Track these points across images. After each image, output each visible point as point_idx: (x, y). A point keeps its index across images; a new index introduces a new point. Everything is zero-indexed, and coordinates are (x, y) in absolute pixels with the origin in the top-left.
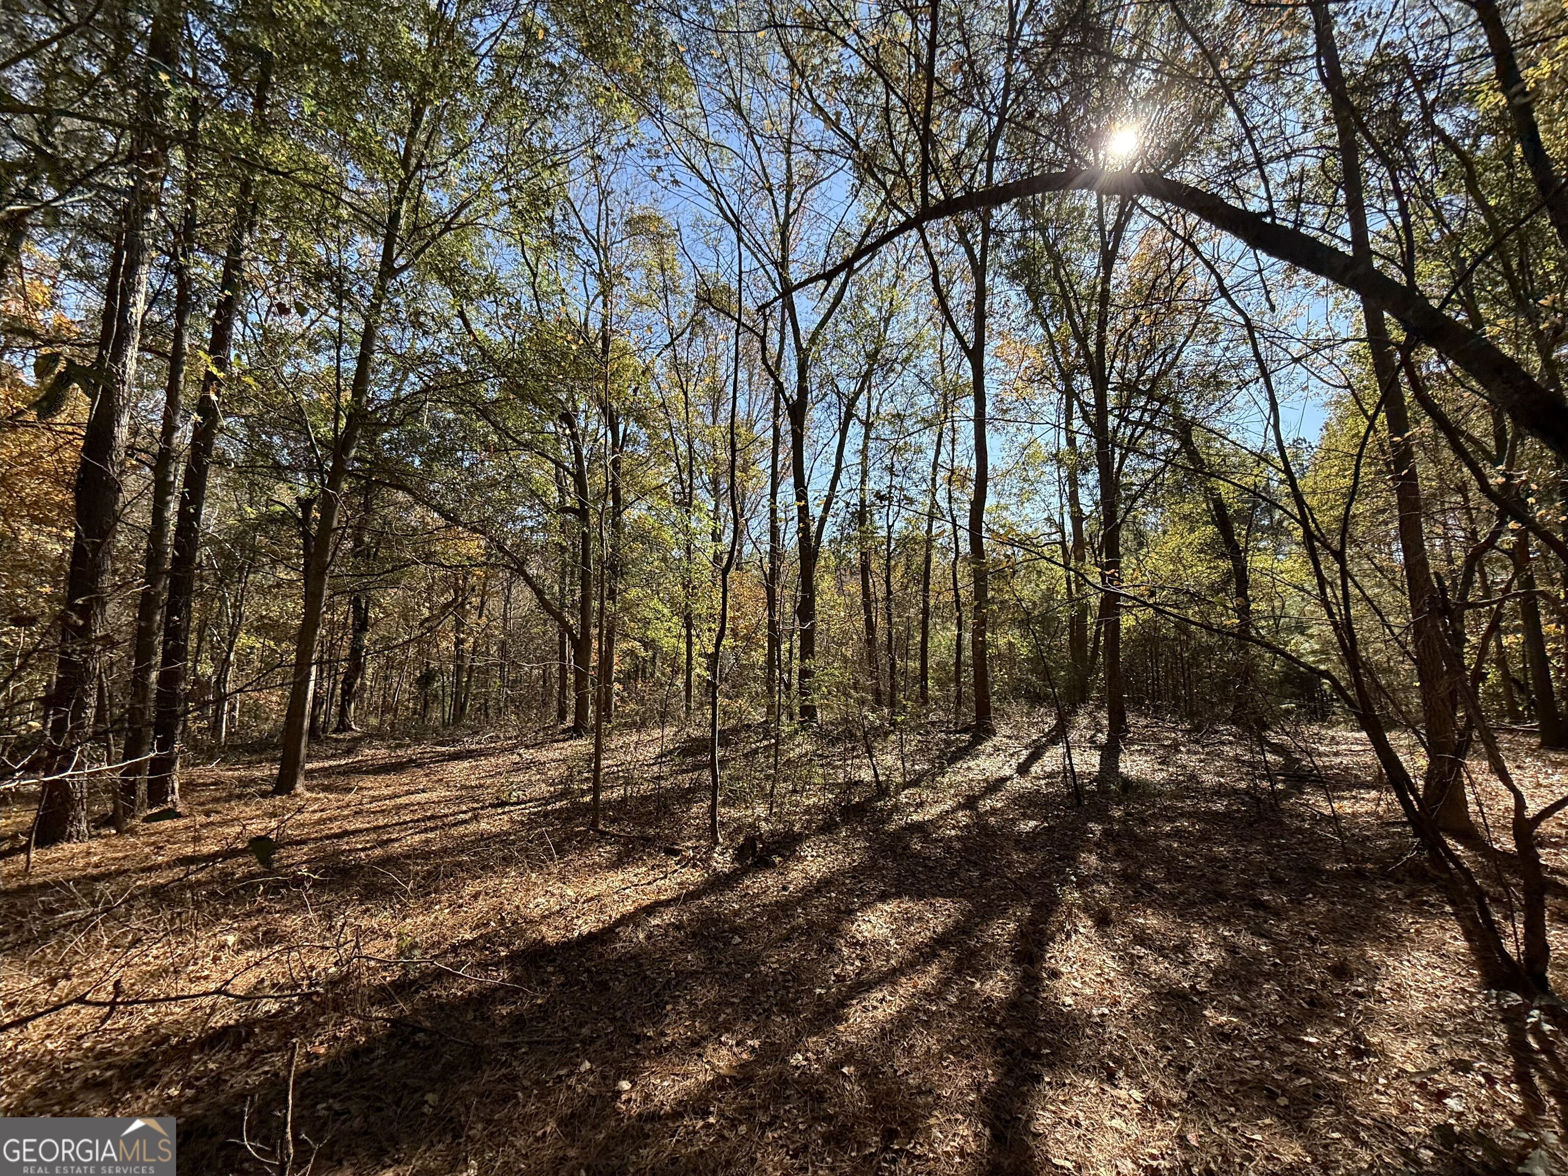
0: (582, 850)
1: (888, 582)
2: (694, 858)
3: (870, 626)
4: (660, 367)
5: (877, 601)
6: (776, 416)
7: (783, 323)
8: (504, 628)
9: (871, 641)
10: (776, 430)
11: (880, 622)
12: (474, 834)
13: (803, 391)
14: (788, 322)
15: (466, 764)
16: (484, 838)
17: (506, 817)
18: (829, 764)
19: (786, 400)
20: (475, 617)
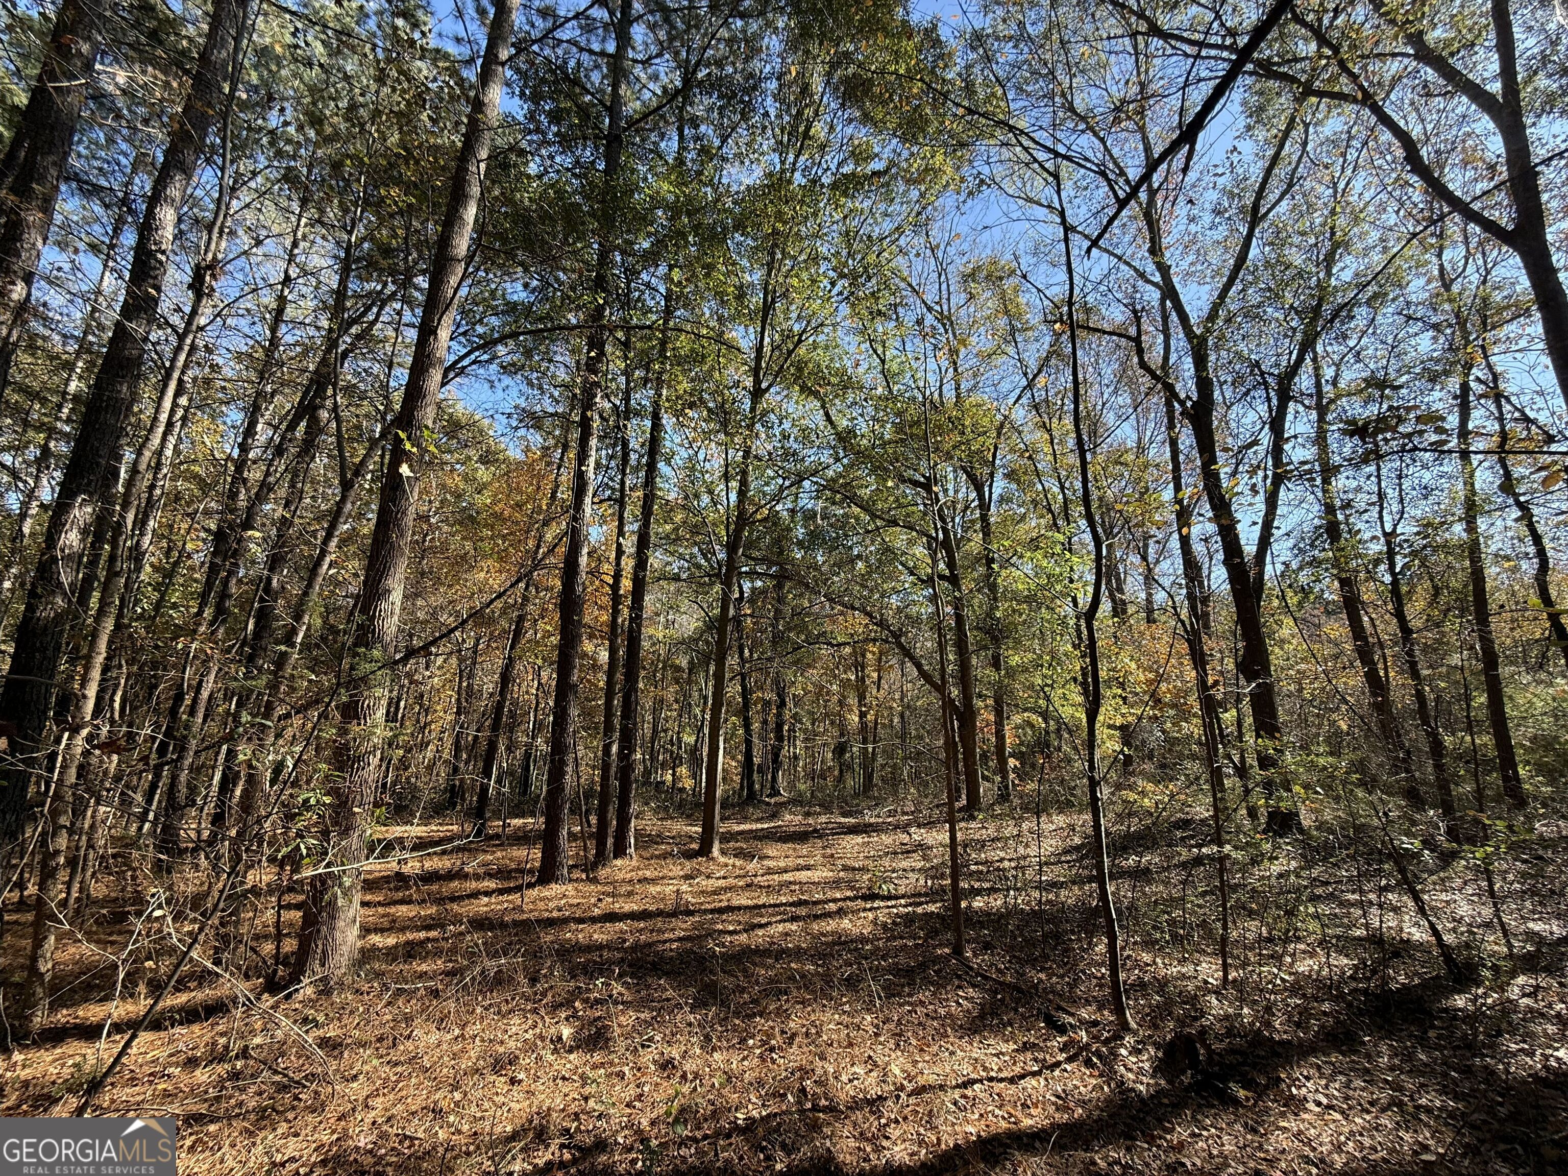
0: (939, 986)
1: (1400, 615)
2: (1087, 1047)
3: (1376, 684)
4: (1020, 414)
5: (1381, 645)
6: (1171, 426)
7: (1165, 318)
8: (902, 700)
9: (1382, 707)
10: (1174, 443)
11: (1396, 678)
12: (833, 933)
13: (1204, 385)
14: (1174, 317)
15: (859, 839)
16: (842, 942)
17: (871, 915)
18: (1331, 897)
19: (1182, 403)
20: (874, 692)
